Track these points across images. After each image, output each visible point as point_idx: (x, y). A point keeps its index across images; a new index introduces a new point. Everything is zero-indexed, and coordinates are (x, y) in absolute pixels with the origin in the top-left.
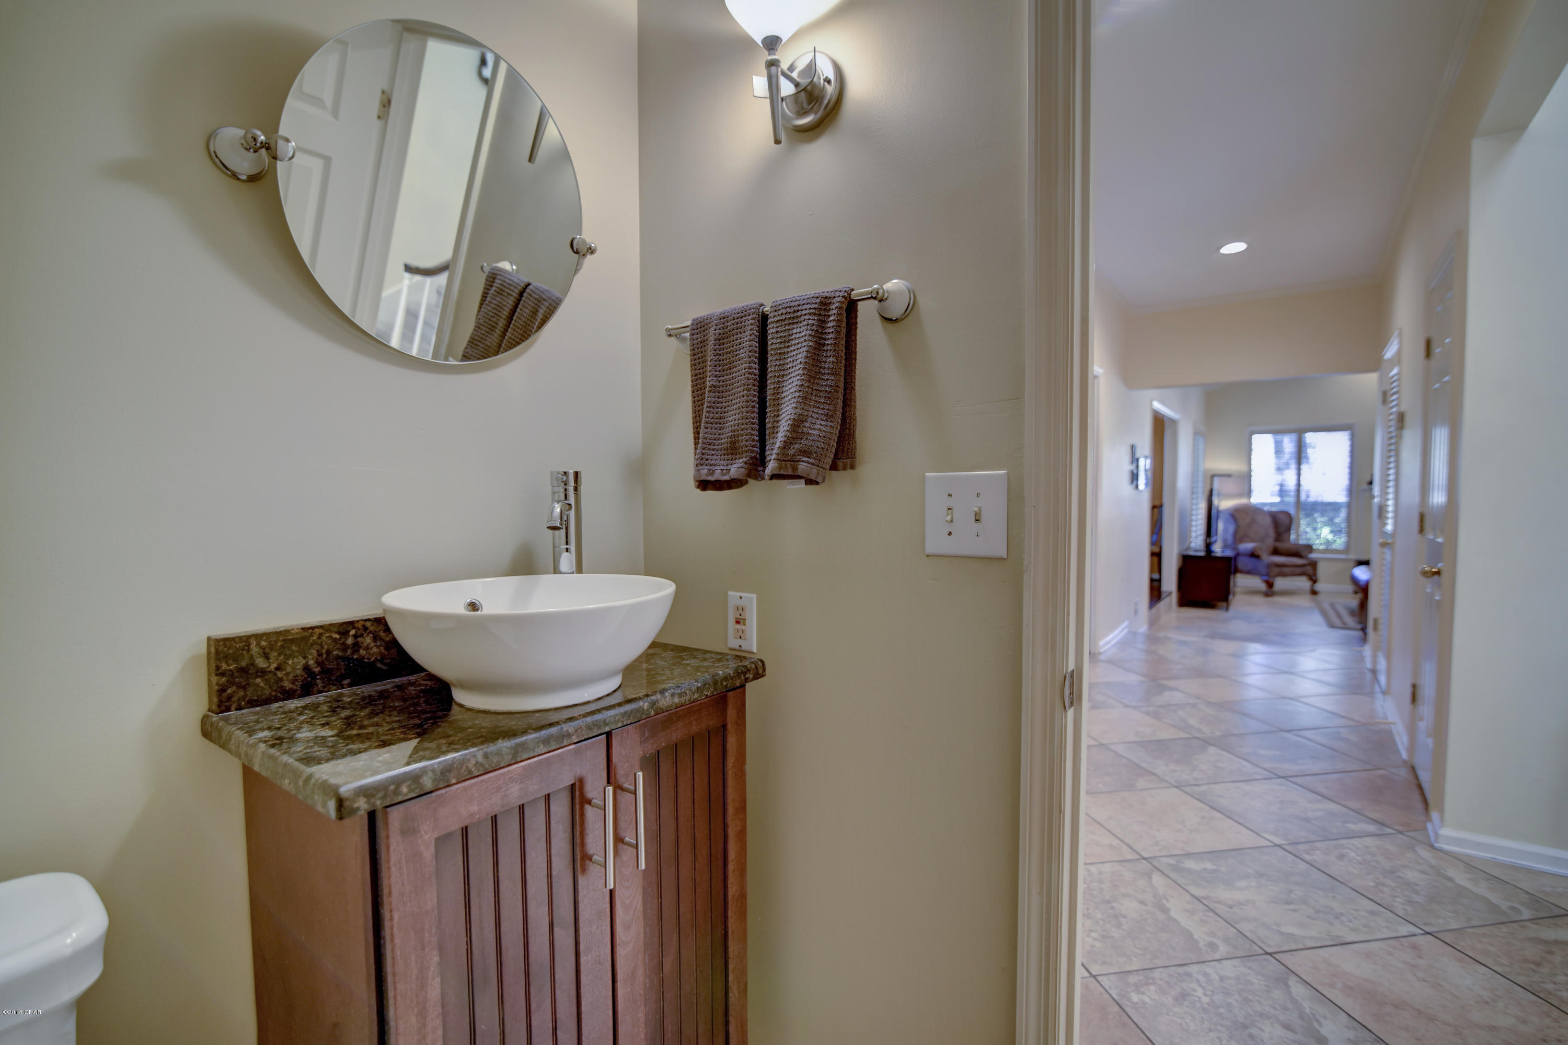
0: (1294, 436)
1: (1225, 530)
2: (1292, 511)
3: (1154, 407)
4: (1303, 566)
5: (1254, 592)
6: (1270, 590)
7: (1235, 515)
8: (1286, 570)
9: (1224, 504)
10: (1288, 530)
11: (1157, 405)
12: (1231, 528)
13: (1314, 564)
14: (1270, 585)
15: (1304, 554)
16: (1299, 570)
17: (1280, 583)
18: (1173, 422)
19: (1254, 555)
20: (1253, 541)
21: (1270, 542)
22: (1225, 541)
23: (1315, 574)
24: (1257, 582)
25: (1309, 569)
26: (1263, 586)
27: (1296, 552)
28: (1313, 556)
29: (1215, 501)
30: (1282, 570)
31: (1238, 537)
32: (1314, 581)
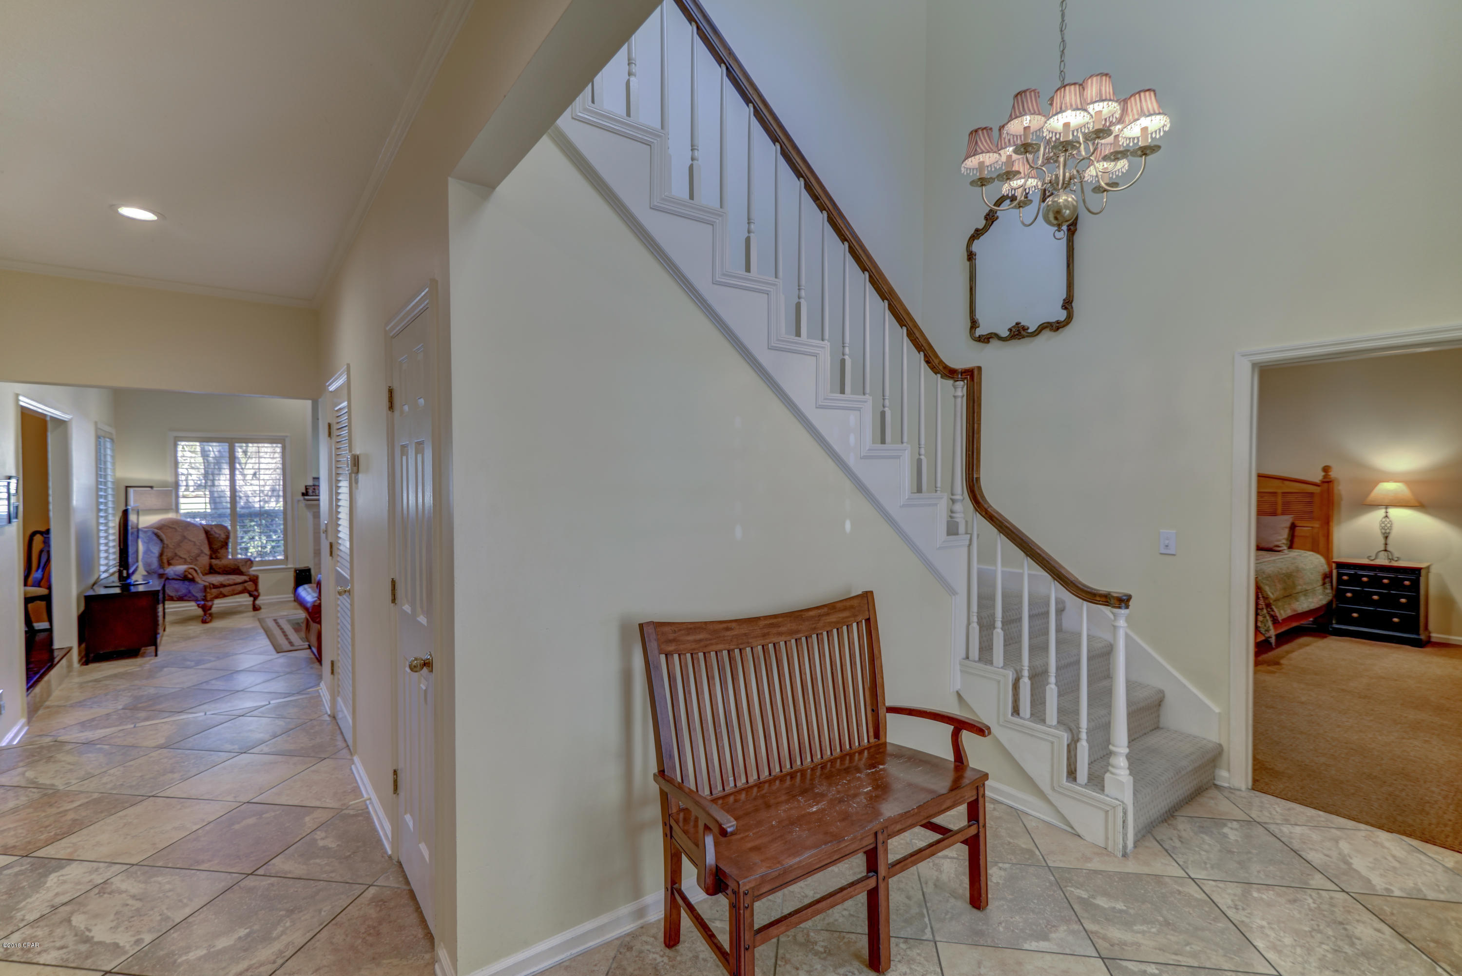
0: (226, 446)
1: (147, 551)
2: (228, 524)
3: (22, 403)
4: (245, 582)
5: (186, 620)
6: (207, 616)
7: (158, 533)
8: (224, 590)
9: (146, 521)
10: (225, 544)
11: (25, 401)
12: (156, 550)
13: (255, 580)
14: (206, 609)
15: (244, 569)
16: (239, 588)
17: (219, 605)
18: (61, 423)
19: (186, 578)
20: (185, 562)
21: (205, 560)
22: (147, 565)
23: (256, 590)
24: (191, 608)
25: (250, 586)
26: (200, 612)
27: (235, 570)
28: (254, 569)
29: (132, 518)
30: (221, 591)
31: (164, 560)
32: (256, 598)
